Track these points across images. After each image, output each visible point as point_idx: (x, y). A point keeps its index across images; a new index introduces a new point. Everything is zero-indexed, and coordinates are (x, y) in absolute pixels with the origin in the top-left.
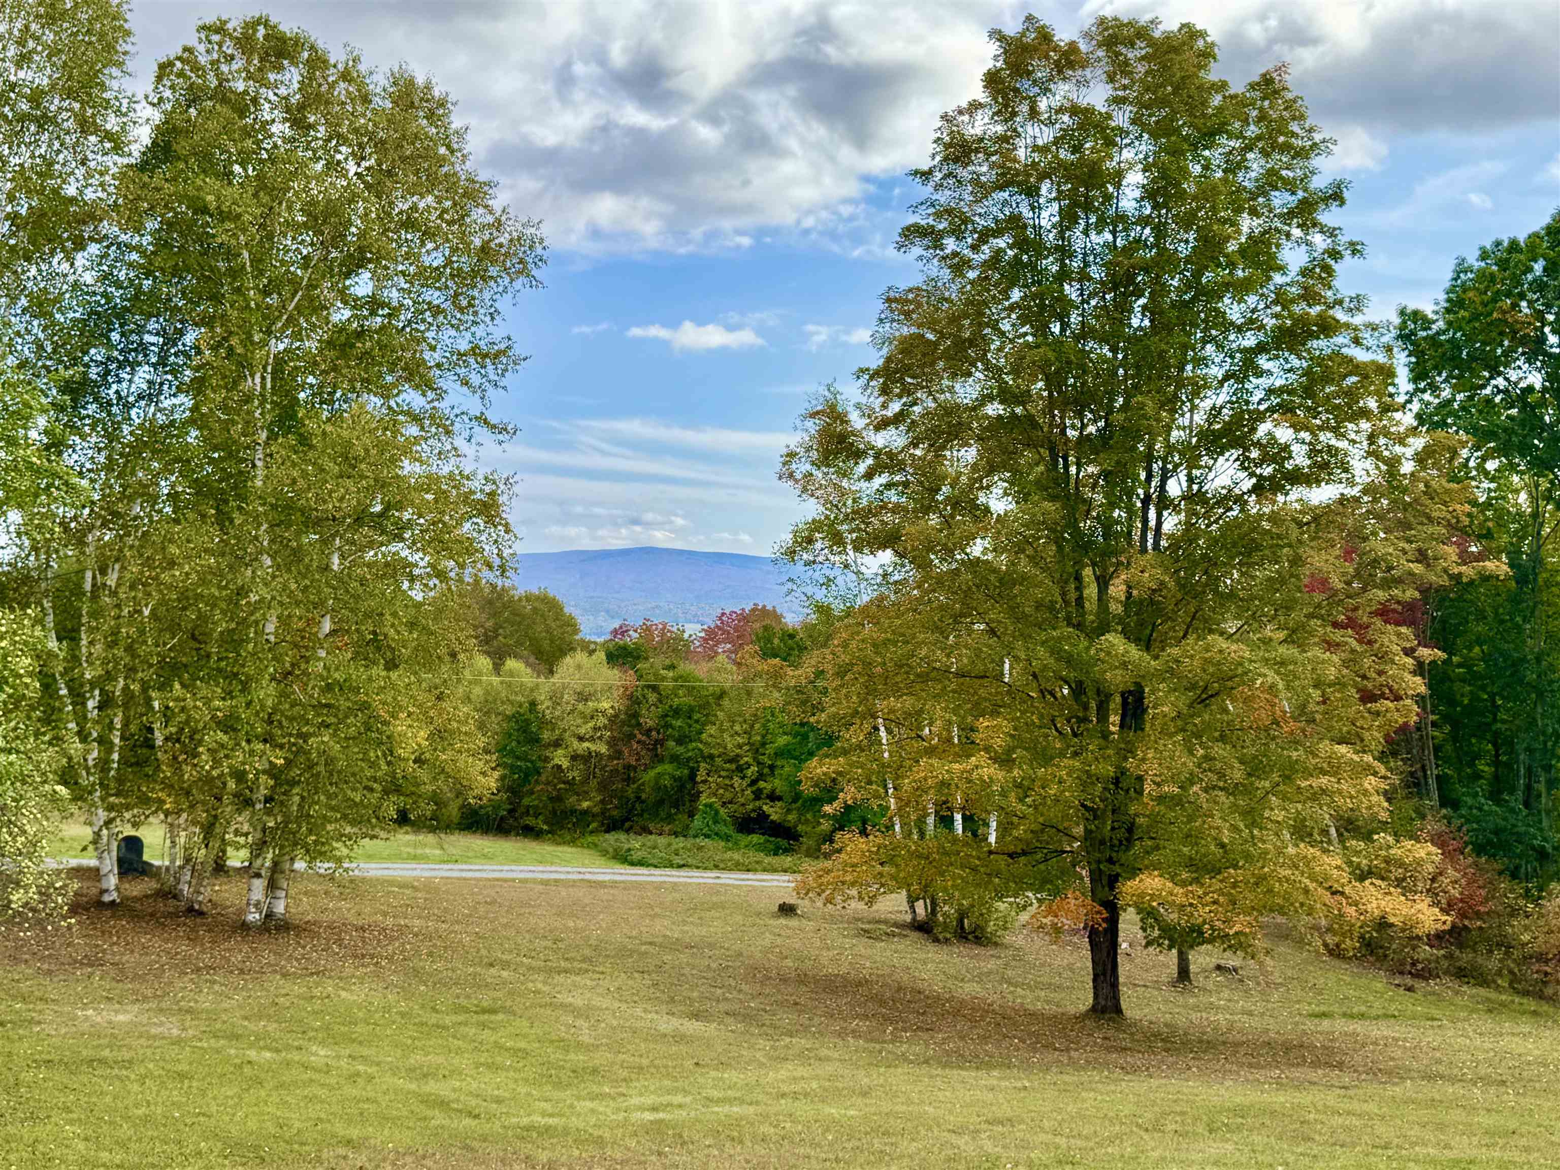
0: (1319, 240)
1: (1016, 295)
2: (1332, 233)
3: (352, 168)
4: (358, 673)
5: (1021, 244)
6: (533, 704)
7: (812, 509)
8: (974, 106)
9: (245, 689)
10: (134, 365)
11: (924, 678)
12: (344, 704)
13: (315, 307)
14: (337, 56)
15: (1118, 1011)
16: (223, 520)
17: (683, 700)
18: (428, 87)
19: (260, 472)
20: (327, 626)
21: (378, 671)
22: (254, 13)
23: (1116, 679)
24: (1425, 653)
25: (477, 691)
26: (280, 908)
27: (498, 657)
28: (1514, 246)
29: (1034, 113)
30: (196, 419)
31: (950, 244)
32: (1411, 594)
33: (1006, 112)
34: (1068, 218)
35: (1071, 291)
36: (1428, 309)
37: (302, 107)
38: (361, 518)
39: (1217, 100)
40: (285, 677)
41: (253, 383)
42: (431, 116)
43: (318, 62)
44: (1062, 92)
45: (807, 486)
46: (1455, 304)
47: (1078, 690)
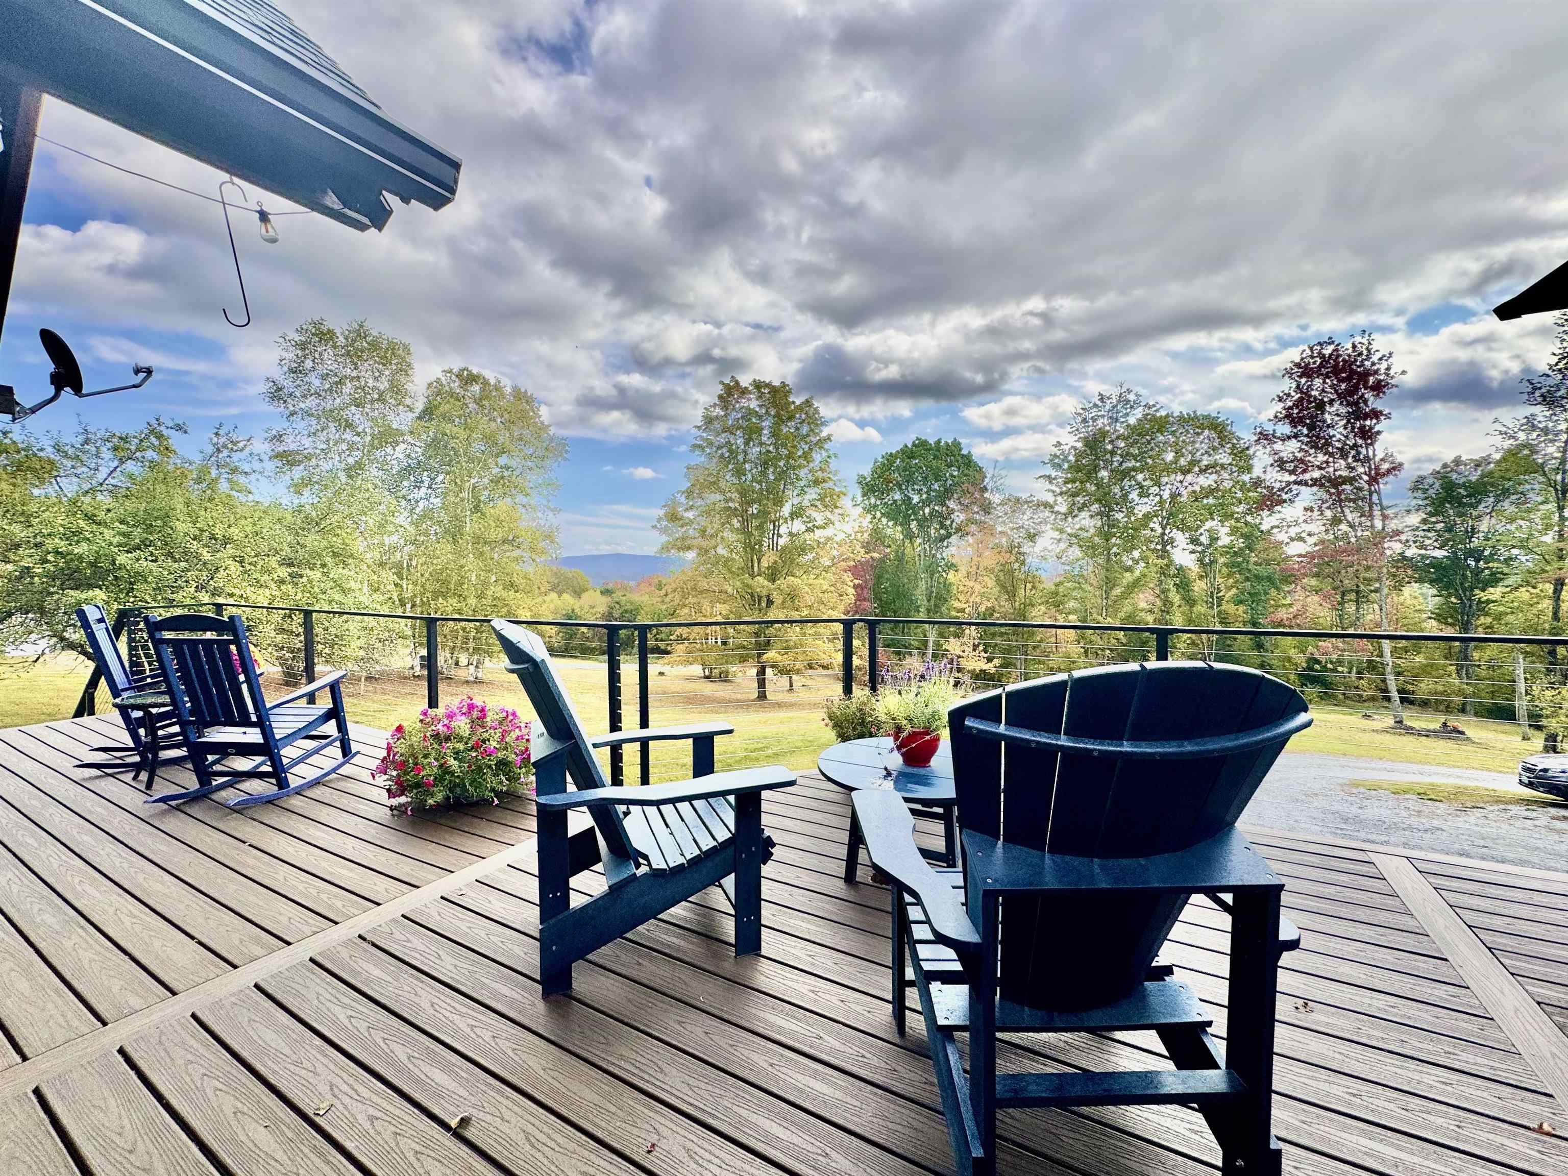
0: (824, 454)
1: (730, 467)
2: (827, 450)
3: (499, 420)
4: (504, 594)
5: (730, 451)
6: (573, 610)
7: (664, 538)
8: (715, 405)
9: (465, 599)
10: (419, 488)
11: (701, 592)
12: (500, 604)
13: (486, 467)
14: (492, 381)
15: (765, 697)
16: (455, 541)
17: (629, 607)
18: (526, 392)
19: (468, 525)
20: (493, 578)
21: (512, 593)
22: (463, 366)
23: (765, 593)
24: (856, 582)
25: (552, 606)
26: (479, 675)
27: (560, 594)
28: (891, 455)
29: (734, 409)
30: (444, 507)
31: (708, 451)
32: (852, 563)
33: (725, 408)
34: (747, 443)
35: (747, 466)
36: (866, 474)
37: (480, 399)
38: (505, 541)
39: (792, 407)
40: (479, 597)
41: (465, 495)
42: (527, 402)
43: (486, 383)
44: (744, 402)
45: (663, 531)
46: (874, 472)
47: (752, 596)
